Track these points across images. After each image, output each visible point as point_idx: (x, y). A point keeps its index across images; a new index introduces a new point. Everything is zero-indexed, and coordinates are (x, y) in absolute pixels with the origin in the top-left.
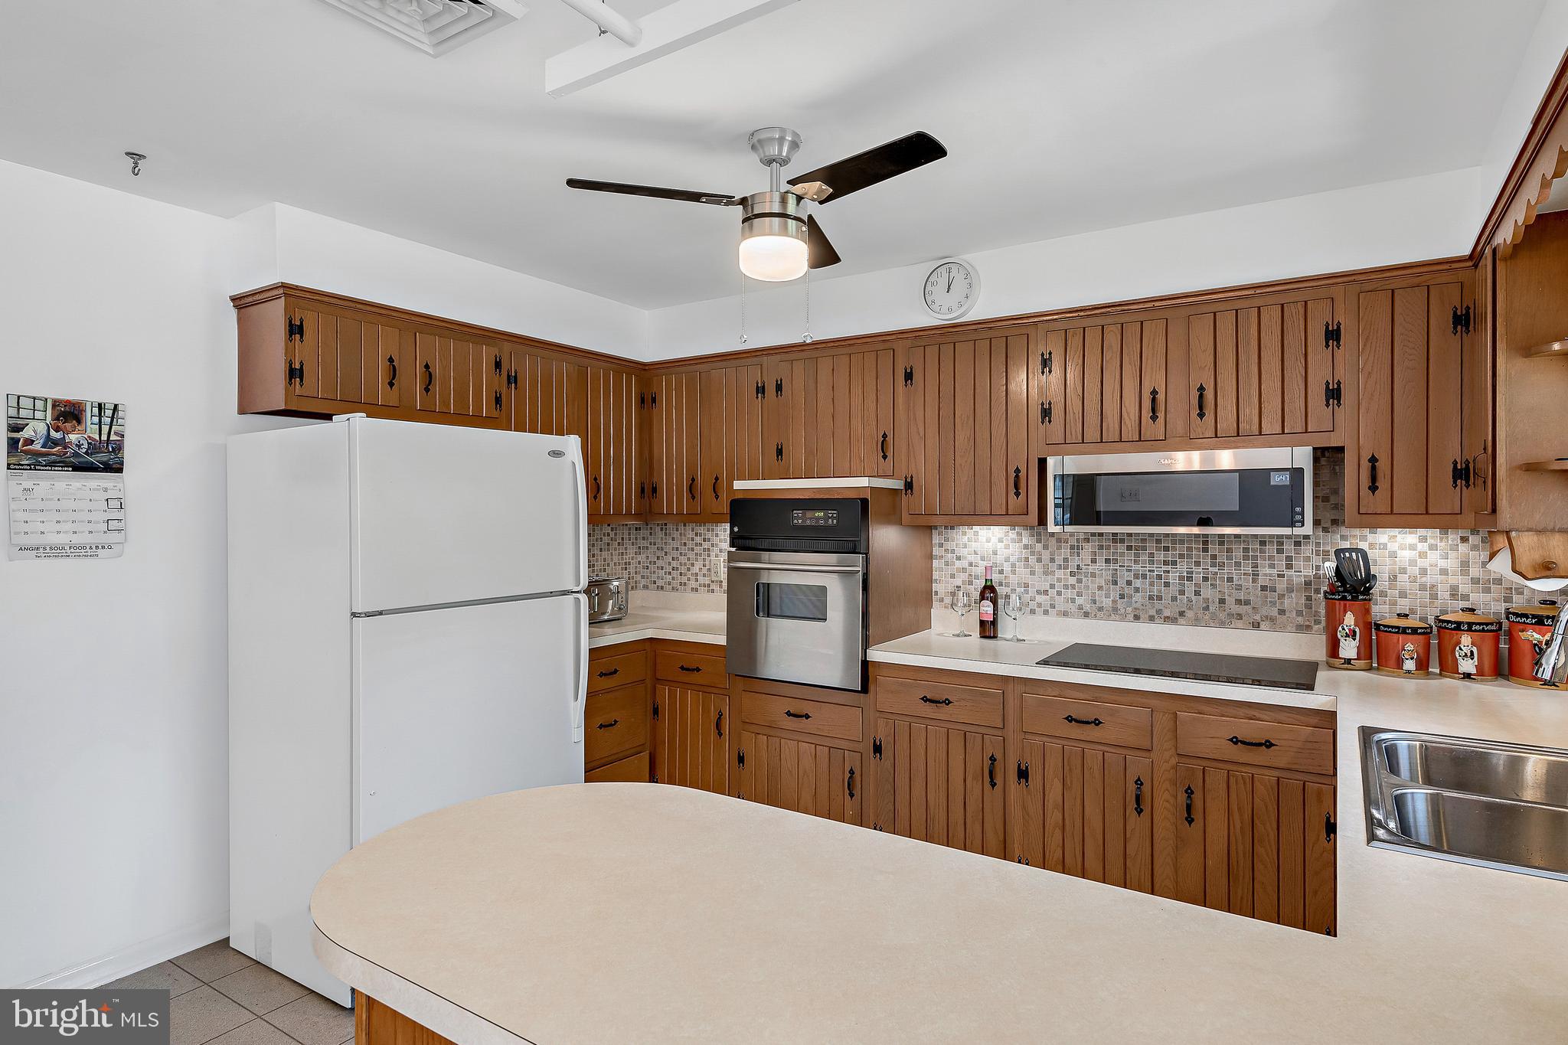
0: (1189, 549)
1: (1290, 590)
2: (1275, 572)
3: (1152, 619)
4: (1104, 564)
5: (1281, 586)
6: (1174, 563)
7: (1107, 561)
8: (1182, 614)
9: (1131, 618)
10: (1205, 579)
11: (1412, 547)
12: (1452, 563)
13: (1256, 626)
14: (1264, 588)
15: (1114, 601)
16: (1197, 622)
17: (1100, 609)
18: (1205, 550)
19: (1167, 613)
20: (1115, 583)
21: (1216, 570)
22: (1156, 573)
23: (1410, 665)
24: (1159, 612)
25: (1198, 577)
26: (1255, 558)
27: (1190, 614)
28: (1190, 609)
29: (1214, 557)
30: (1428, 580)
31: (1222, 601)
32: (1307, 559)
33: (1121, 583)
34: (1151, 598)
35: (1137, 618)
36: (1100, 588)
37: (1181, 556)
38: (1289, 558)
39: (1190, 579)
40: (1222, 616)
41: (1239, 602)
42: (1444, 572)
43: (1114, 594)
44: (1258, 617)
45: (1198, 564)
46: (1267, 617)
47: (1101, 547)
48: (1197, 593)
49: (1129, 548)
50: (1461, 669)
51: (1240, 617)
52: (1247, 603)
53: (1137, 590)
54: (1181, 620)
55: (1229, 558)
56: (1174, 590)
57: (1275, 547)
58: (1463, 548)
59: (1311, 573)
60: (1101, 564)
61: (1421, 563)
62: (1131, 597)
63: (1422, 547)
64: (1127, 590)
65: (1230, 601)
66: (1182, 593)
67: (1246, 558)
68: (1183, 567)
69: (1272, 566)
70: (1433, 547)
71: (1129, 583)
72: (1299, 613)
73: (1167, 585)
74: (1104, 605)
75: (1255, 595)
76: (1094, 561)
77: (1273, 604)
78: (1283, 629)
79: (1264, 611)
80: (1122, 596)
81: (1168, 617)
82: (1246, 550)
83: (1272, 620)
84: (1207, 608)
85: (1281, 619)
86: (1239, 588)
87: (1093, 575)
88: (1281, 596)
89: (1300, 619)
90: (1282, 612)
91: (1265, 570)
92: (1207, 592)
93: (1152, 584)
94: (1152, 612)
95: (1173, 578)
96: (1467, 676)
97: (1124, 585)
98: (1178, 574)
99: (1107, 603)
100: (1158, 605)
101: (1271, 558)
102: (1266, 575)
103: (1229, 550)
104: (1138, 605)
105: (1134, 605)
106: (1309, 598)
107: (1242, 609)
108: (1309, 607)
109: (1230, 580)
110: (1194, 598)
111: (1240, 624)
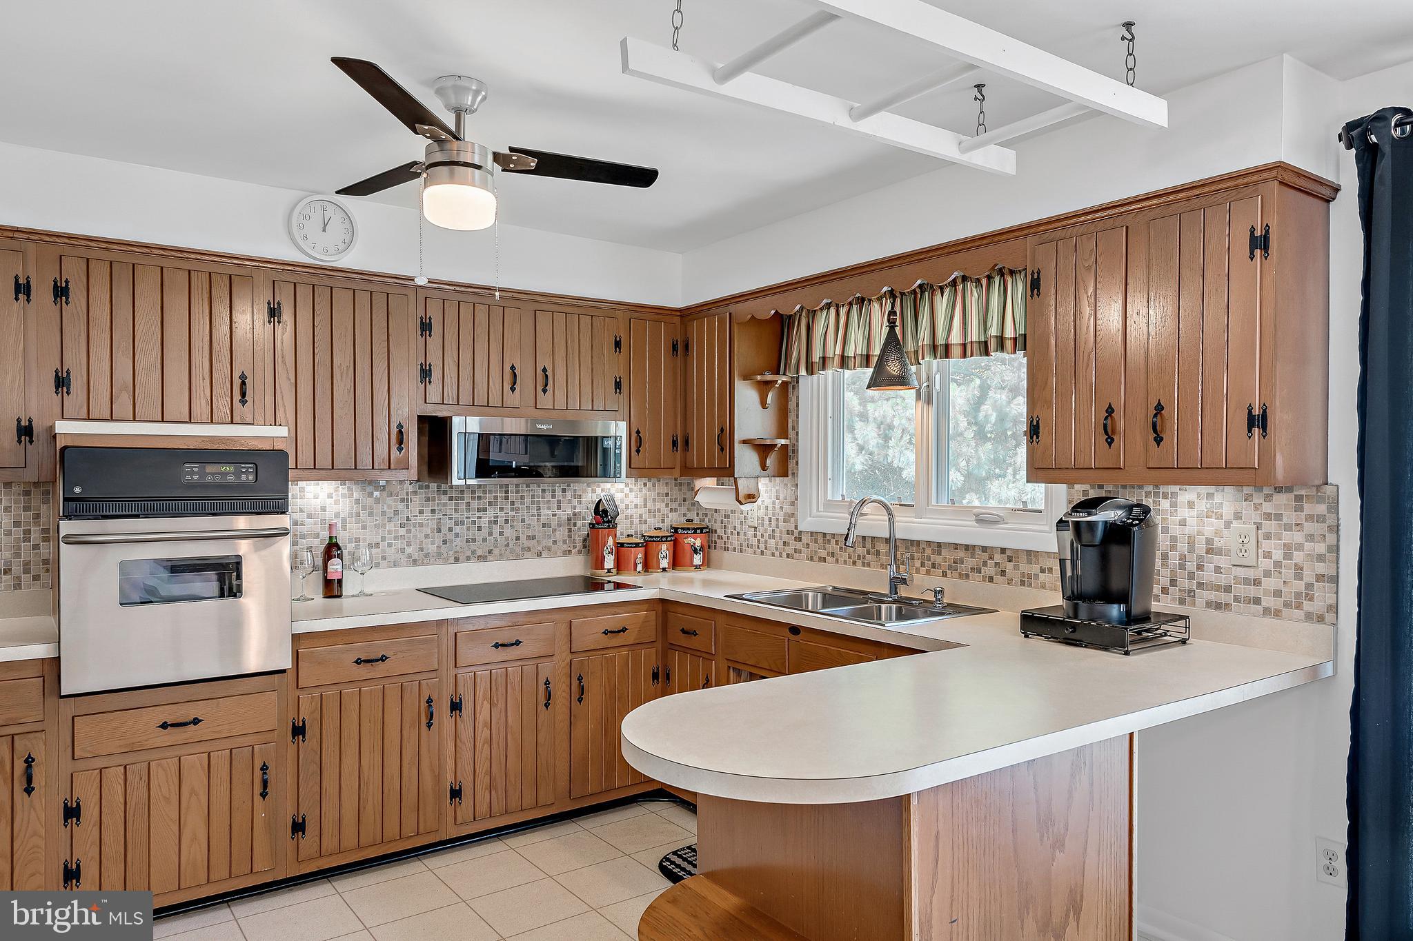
0: (496, 498)
1: (559, 525)
2: (550, 512)
3: (468, 559)
4: (430, 514)
5: (554, 523)
6: (485, 510)
7: (433, 511)
8: (490, 552)
9: (452, 559)
10: (507, 521)
11: (622, 491)
12: (639, 501)
13: (539, 555)
14: (544, 525)
15: (439, 547)
16: (501, 558)
17: (427, 555)
18: (507, 498)
19: (479, 553)
20: (439, 530)
21: (513, 513)
22: (471, 519)
23: (640, 567)
24: (474, 552)
25: (501, 520)
26: (539, 502)
27: (496, 551)
28: (496, 547)
29: (513, 503)
30: (629, 512)
31: (518, 538)
32: (569, 502)
33: (445, 530)
34: (467, 541)
35: (457, 559)
36: (427, 536)
37: (490, 504)
38: (559, 502)
39: (496, 522)
40: (518, 550)
41: (528, 537)
42: (636, 506)
43: (438, 541)
44: (540, 548)
45: (501, 509)
46: (545, 547)
47: (427, 499)
48: (501, 534)
49: (451, 499)
50: (662, 566)
51: (529, 549)
52: (534, 538)
53: (457, 535)
54: (490, 558)
55: (522, 503)
56: (484, 533)
57: (551, 494)
58: (644, 490)
59: (570, 511)
60: (427, 514)
61: (627, 501)
62: (452, 541)
63: (627, 490)
64: (450, 536)
65: (523, 537)
66: (490, 534)
67: (533, 503)
68: (491, 513)
69: (549, 508)
70: (631, 490)
71: (450, 529)
72: (565, 542)
73: (479, 528)
74: (430, 551)
75: (537, 530)
76: (421, 512)
77: (550, 536)
78: (555, 555)
79: (544, 543)
80: (445, 542)
81: (480, 556)
82: (533, 496)
83: (549, 549)
84: (507, 545)
85: (554, 547)
86: (529, 526)
87: (421, 525)
88: (554, 531)
89: (565, 546)
90: (555, 542)
91: (544, 512)
92: (508, 532)
93: (468, 529)
94: (469, 553)
95: (484, 523)
96: (664, 570)
97: (447, 532)
98: (487, 519)
99: (432, 549)
100: (473, 546)
101: (548, 502)
102: (545, 515)
103: (522, 497)
104: (458, 548)
105: (455, 549)
106: (570, 530)
107: (531, 543)
108: (570, 536)
109: (523, 521)
110: (499, 538)
111: (528, 554)
